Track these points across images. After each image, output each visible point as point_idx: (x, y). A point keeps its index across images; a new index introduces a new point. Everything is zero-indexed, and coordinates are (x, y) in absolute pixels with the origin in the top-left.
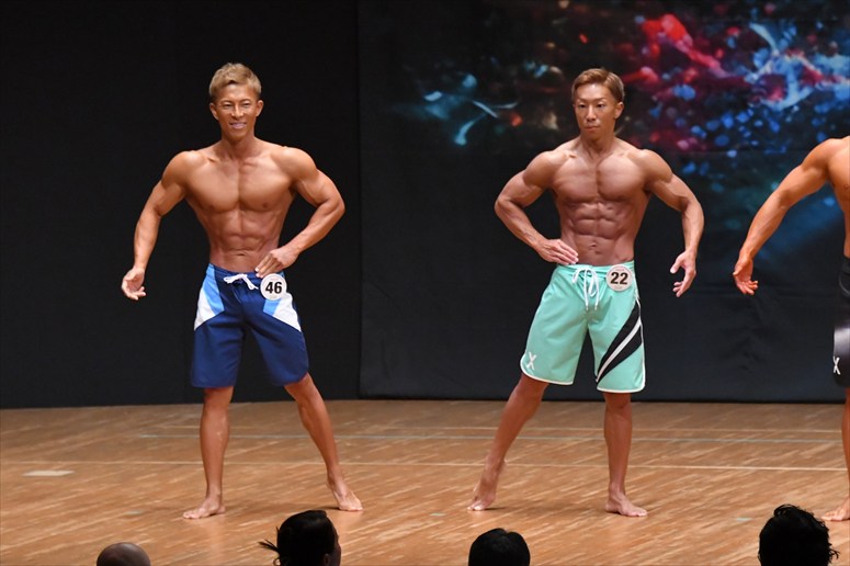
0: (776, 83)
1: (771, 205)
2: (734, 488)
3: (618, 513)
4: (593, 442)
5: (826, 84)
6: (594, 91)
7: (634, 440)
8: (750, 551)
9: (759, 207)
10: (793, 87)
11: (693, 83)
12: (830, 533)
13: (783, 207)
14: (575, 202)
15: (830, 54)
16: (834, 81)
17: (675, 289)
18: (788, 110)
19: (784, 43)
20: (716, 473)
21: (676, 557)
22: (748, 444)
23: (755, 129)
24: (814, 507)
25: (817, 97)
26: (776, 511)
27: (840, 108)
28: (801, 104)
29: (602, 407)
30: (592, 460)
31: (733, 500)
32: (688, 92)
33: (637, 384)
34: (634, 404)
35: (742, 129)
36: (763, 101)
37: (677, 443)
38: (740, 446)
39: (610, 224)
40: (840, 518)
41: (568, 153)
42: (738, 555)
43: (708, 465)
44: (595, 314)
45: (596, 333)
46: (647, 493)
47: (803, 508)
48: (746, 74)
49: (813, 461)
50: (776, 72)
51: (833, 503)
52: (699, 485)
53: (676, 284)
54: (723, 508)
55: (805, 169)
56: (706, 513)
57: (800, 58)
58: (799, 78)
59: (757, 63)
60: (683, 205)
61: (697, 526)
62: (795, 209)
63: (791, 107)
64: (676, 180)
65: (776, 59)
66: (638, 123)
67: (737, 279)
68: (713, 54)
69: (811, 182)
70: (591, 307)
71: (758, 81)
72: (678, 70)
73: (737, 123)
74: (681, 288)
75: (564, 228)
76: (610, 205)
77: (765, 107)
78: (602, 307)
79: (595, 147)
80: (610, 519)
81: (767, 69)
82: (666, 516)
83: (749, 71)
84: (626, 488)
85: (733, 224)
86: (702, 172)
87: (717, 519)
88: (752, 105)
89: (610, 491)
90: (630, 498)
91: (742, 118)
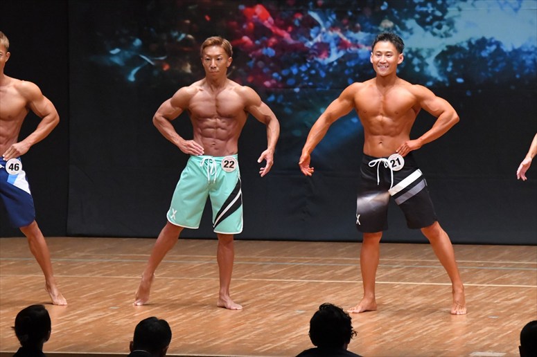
0: (323, 48)
1: (320, 123)
2: (295, 293)
3: (225, 307)
4: (210, 264)
5: (353, 49)
6: (215, 51)
7: (235, 263)
8: (303, 331)
9: (313, 123)
10: (333, 50)
11: (274, 47)
12: (352, 320)
13: (328, 123)
14: (202, 117)
15: (356, 31)
16: (358, 47)
17: (260, 172)
18: (331, 64)
19: (329, 24)
20: (284, 284)
21: (259, 334)
22: (304, 266)
23: (311, 76)
24: (342, 305)
25: (348, 57)
26: (321, 307)
27: (362, 63)
28: (338, 60)
29: (216, 243)
30: (210, 275)
31: (293, 301)
32: (271, 52)
33: (238, 229)
34: (235, 241)
35: (303, 75)
36: (316, 59)
37: (261, 265)
38: (299, 267)
39: (224, 131)
40: (358, 311)
41: (199, 88)
42: (296, 334)
43: (280, 279)
44: (214, 185)
45: (214, 197)
46: (243, 296)
47: (336, 305)
48: (306, 42)
49: (342, 277)
50: (323, 41)
51: (354, 302)
52: (274, 290)
53: (261, 169)
54: (288, 305)
55: (341, 100)
56: (278, 308)
57: (338, 33)
58: (337, 45)
59: (312, 35)
60: (267, 121)
61: (272, 316)
62: (334, 124)
63: (333, 63)
64: (263, 105)
65: (324, 33)
66: (240, 70)
67: (301, 166)
68: (286, 30)
69: (344, 109)
70: (211, 182)
71: (313, 46)
72: (265, 38)
73: (300, 72)
74: (264, 171)
75: (196, 133)
76: (223, 120)
77: (317, 62)
78: (219, 181)
79: (215, 84)
80: (220, 311)
81: (318, 39)
82: (254, 309)
83: (308, 40)
84: (230, 293)
85: (297, 133)
86: (279, 101)
87: (285, 312)
88: (309, 61)
89: (220, 294)
90: (232, 298)
91: (303, 68)
